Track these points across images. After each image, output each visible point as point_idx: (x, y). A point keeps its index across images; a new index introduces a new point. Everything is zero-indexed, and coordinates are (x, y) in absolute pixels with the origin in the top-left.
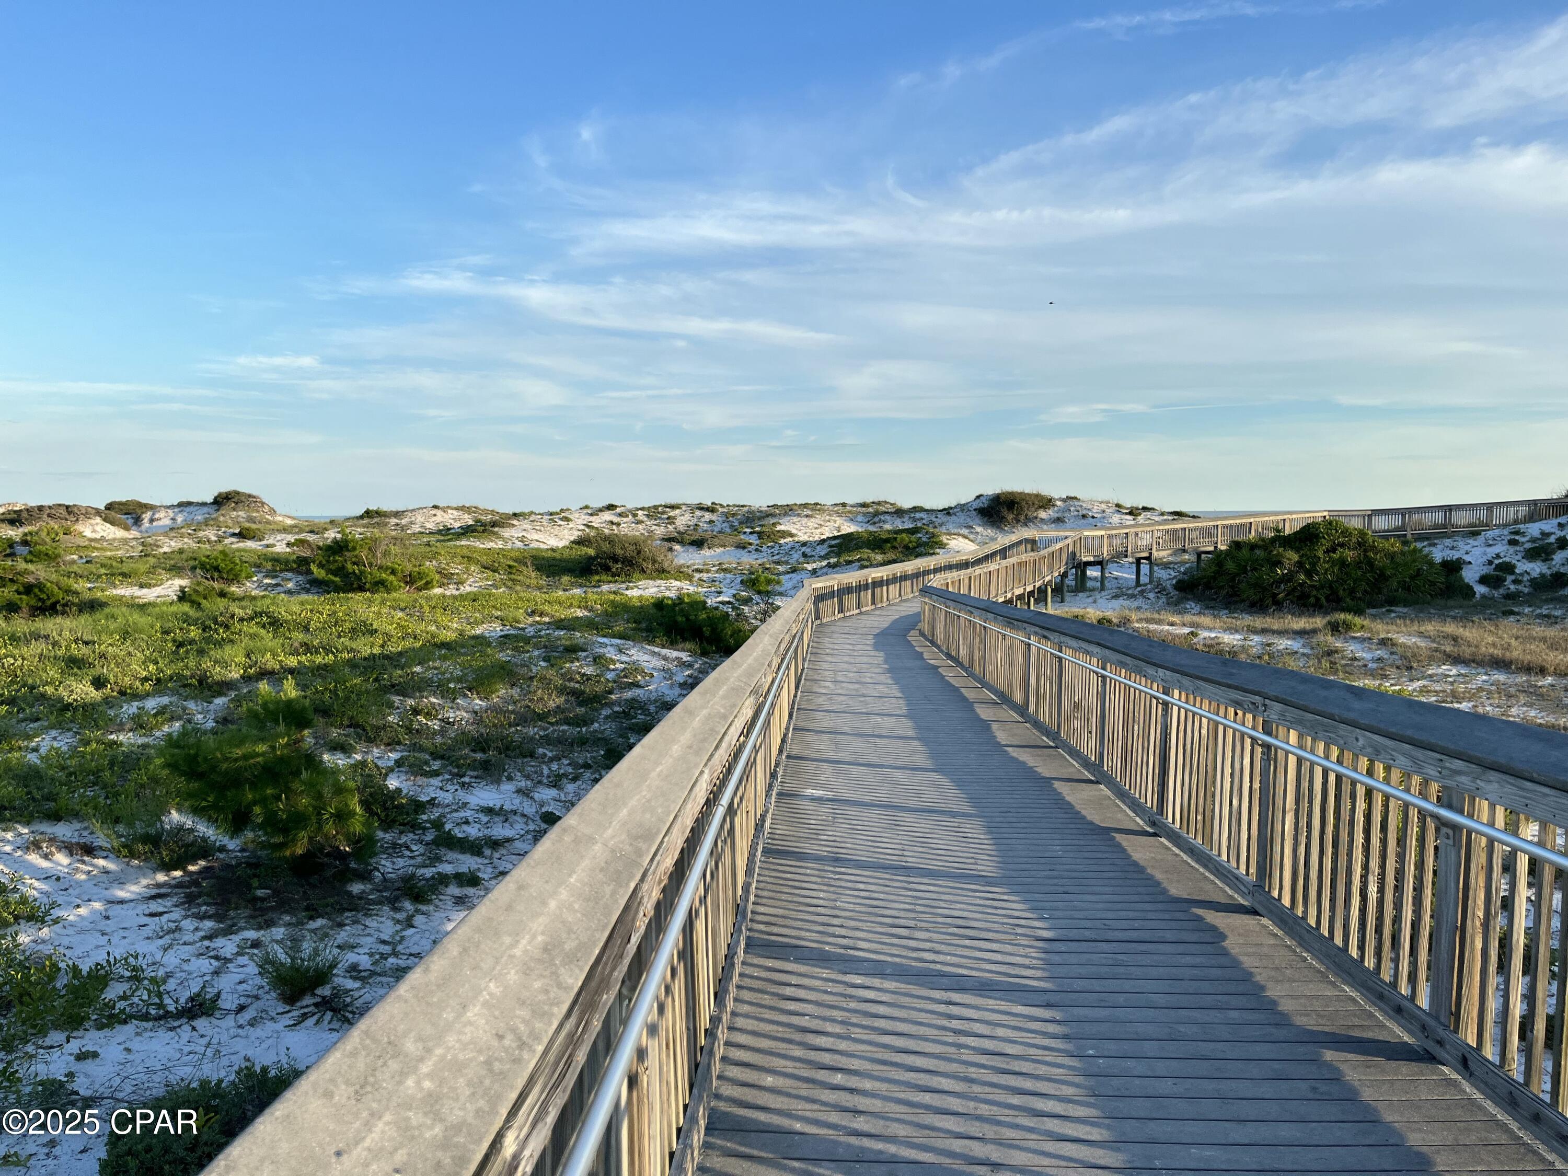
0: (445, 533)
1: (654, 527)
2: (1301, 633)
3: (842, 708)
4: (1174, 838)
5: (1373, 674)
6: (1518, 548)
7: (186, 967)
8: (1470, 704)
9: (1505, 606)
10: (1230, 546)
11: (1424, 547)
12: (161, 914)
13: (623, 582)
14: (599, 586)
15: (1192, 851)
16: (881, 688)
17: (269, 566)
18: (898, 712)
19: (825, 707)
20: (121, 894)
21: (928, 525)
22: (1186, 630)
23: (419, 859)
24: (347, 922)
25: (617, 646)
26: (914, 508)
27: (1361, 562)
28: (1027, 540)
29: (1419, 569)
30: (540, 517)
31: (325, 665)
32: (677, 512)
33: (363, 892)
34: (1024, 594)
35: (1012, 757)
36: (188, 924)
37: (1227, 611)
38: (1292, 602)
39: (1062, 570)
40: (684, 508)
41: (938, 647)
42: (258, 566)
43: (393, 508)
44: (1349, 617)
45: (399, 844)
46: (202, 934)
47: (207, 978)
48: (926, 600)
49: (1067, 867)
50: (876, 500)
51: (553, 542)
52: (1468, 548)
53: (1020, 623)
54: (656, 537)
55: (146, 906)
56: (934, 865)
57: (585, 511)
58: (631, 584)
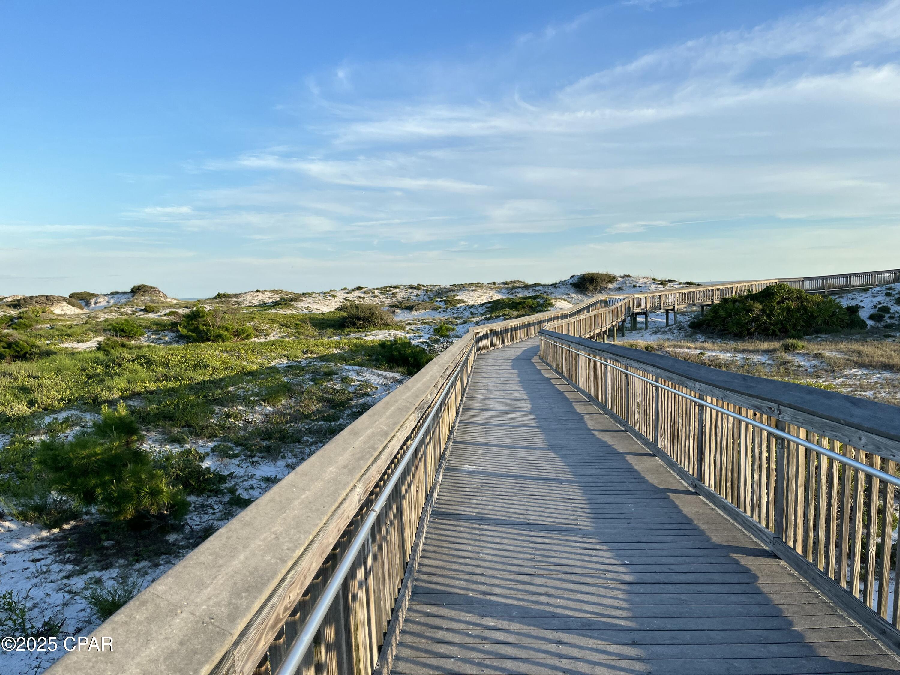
0: (264, 306)
1: (384, 299)
2: (766, 352)
3: (490, 407)
4: (710, 496)
5: (811, 375)
6: (891, 298)
7: (48, 599)
8: (872, 392)
9: (885, 332)
10: (721, 301)
11: (836, 299)
12: (39, 560)
13: (363, 332)
14: (349, 335)
15: (724, 507)
16: (516, 393)
17: (155, 328)
18: (526, 409)
19: (481, 407)
20: (16, 546)
21: (543, 294)
22: (698, 352)
23: (218, 515)
24: (163, 562)
25: (357, 371)
26: (535, 284)
27: (799, 309)
28: (601, 301)
29: (834, 312)
30: (318, 295)
31: (173, 388)
32: (398, 290)
33: (177, 540)
34: (601, 333)
35: (598, 438)
36: (55, 567)
37: (720, 340)
38: (759, 333)
39: (623, 318)
40: (402, 288)
41: (550, 366)
42: (148, 328)
43: (234, 292)
44: (795, 341)
45: (206, 505)
46: (63, 574)
47: (59, 608)
48: (543, 338)
49: (640, 521)
50: (513, 280)
51: (326, 310)
52: (861, 298)
53: (600, 352)
54: (386, 305)
55: (31, 554)
56: (548, 521)
57: (344, 291)
58: (368, 333)
